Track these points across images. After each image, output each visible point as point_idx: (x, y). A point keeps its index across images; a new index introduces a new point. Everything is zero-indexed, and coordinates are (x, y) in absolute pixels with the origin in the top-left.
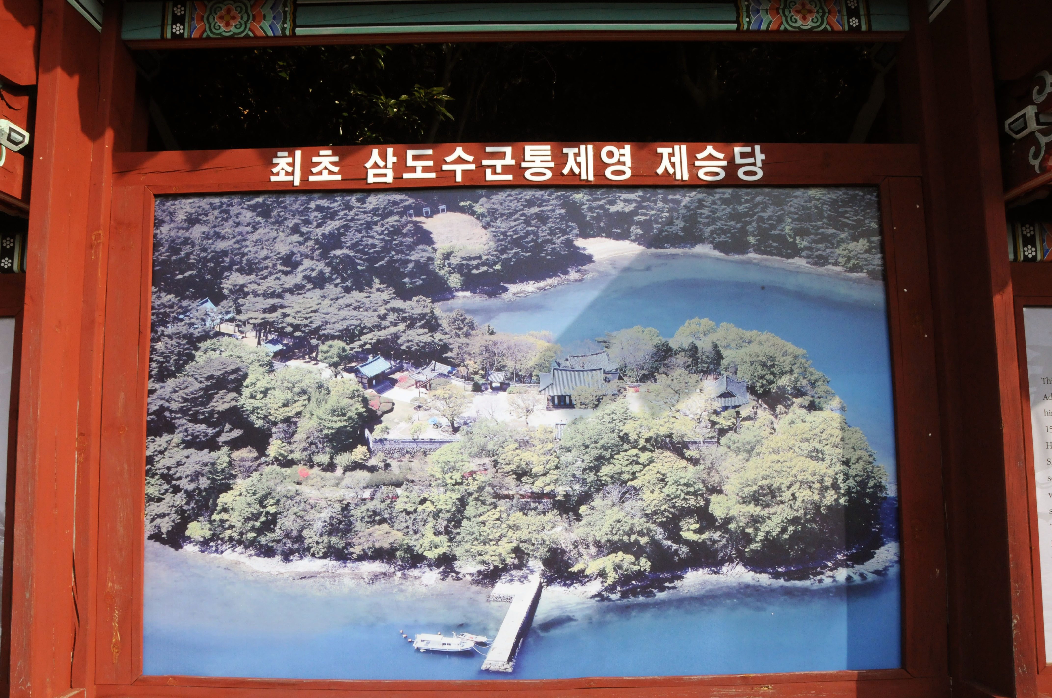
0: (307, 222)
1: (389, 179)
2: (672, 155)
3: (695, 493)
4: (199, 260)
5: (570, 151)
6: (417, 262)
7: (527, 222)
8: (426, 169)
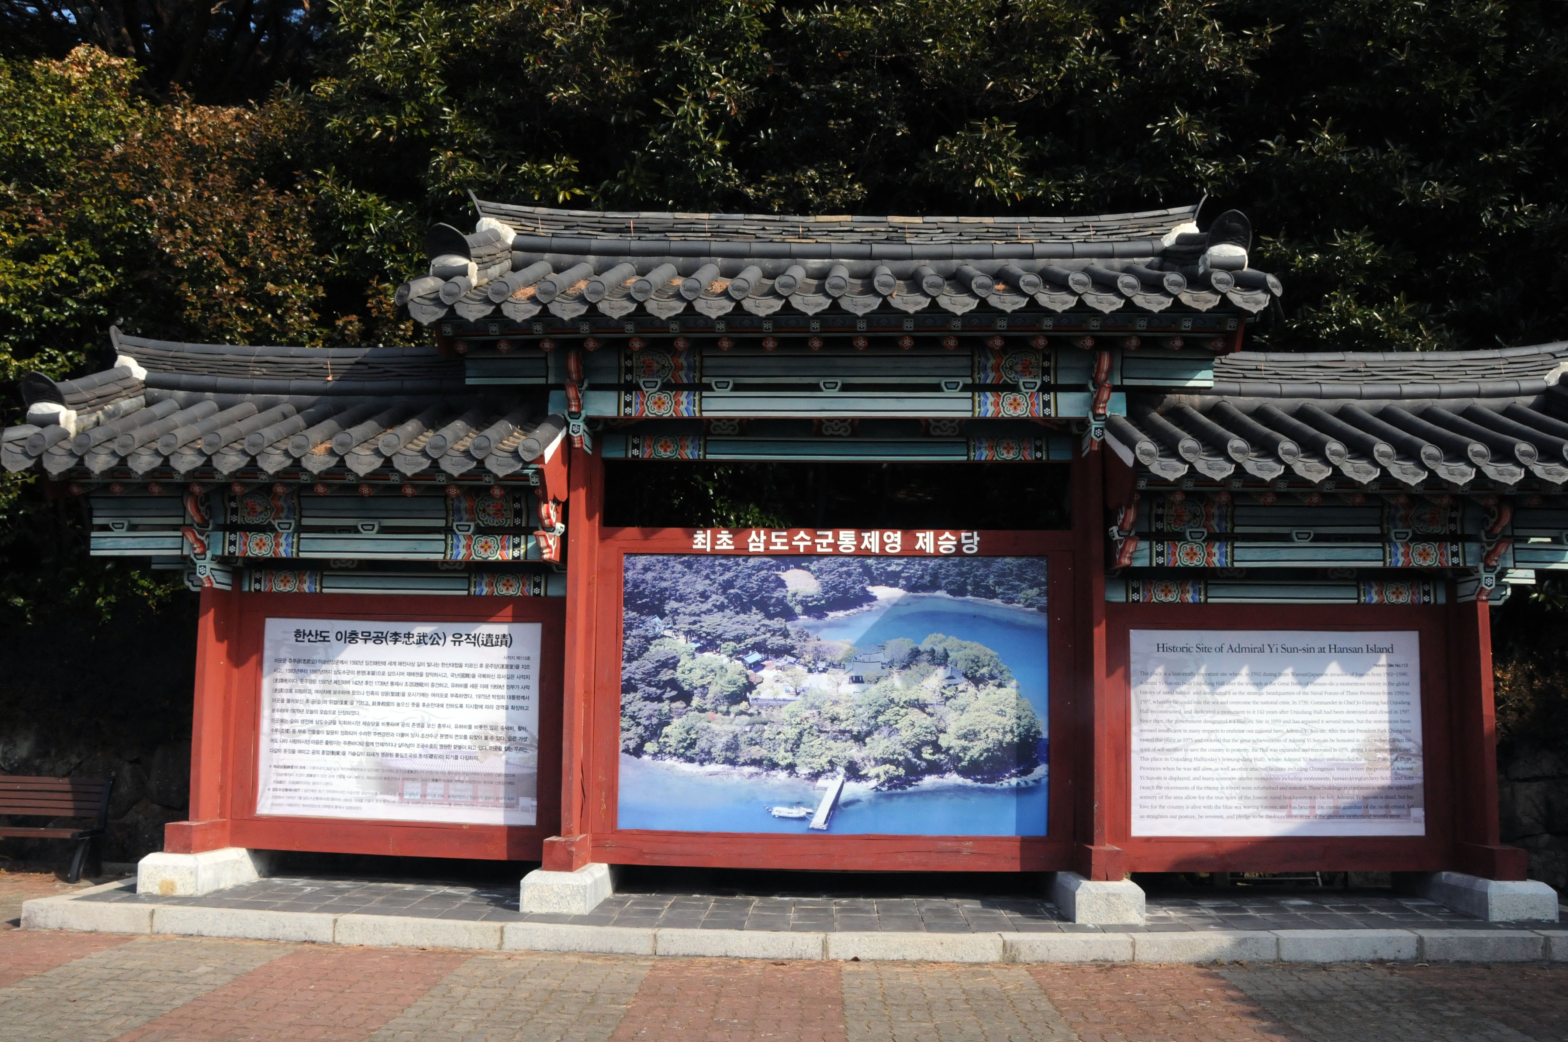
0: (714, 573)
1: (762, 549)
2: (924, 538)
3: (931, 733)
4: (651, 593)
5: (866, 535)
6: (777, 598)
7: (840, 576)
8: (783, 544)
